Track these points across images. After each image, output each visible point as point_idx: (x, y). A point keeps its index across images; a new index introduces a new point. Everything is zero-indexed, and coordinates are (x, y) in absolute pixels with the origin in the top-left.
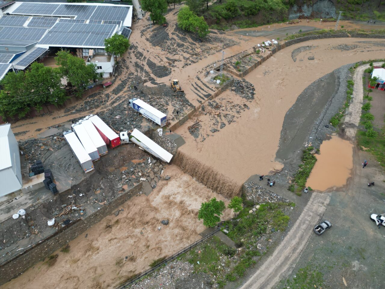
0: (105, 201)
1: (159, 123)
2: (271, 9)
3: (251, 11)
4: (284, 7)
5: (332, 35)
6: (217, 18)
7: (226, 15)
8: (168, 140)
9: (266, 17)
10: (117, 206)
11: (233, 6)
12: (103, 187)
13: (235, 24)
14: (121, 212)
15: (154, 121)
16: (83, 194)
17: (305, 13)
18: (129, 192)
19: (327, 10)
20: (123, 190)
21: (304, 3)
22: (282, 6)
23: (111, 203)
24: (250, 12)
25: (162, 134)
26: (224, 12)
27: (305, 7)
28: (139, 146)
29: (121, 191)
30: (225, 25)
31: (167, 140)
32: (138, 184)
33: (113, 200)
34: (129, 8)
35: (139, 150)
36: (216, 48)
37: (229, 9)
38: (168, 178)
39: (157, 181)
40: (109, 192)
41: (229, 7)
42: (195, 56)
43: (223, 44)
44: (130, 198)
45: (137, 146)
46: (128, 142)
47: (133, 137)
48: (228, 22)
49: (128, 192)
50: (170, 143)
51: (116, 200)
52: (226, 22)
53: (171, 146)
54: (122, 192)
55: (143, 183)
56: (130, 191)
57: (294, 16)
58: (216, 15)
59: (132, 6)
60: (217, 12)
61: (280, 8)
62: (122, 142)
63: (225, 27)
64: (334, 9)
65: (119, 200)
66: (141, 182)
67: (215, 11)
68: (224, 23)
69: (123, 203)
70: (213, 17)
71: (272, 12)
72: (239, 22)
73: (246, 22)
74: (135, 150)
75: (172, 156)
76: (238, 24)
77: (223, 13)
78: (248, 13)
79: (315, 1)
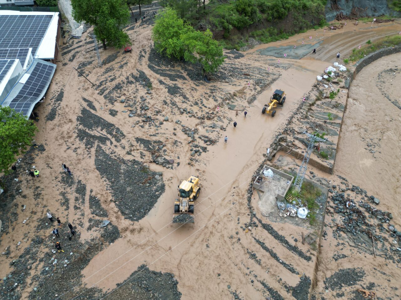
2: (304, 7)
3: (277, 11)
4: (320, 2)
6: (224, 28)
7: (239, 21)
9: (297, 20)
11: (249, 6)
13: (254, 37)
22: (316, 2)
24: (276, 14)
27: (343, 2)
30: (237, 41)
34: (51, 17)
36: (242, 92)
37: (244, 10)
41: (242, 6)
48: (242, 34)
52: (239, 35)
57: (330, 16)
58: (223, 23)
59: (57, 13)
60: (224, 17)
63: (238, 43)
67: (219, 16)
68: (236, 37)
70: (217, 27)
71: (306, 12)
72: (259, 32)
73: (269, 31)
76: (258, 36)
77: (234, 18)
78: (273, 15)
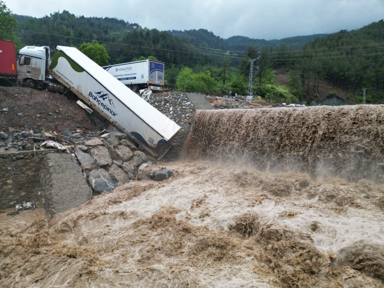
1: (146, 80)
8: (166, 102)
15: (134, 81)
31: (163, 103)
39: (119, 177)
45: (72, 96)
46: (42, 77)
47: (62, 54)
53: (173, 114)
66: (41, 150)
79: (323, 98)
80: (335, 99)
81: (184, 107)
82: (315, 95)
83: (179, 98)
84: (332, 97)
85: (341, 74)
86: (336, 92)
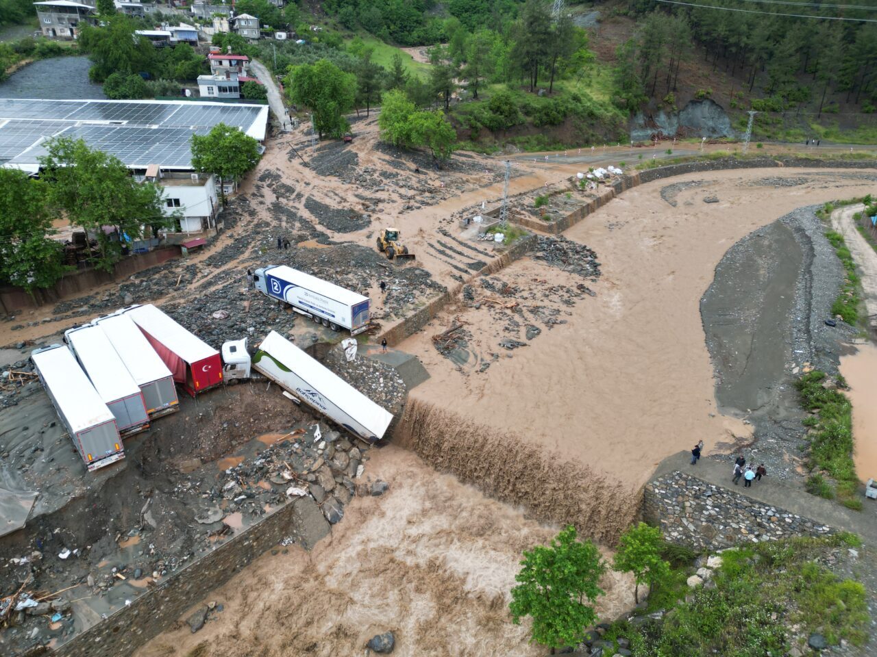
0: (155, 574)
1: (348, 324)
2: (591, 115)
3: (547, 114)
4: (617, 111)
5: (741, 162)
6: (472, 127)
7: (492, 120)
8: (376, 370)
9: (581, 129)
10: (200, 594)
11: (506, 104)
12: (152, 523)
13: (513, 143)
14: (217, 614)
15: (331, 319)
16: (72, 550)
17: (662, 130)
18: (247, 539)
19: (711, 123)
20: (226, 530)
21: (659, 109)
22: (611, 112)
23: (177, 578)
24: (545, 118)
25: (357, 355)
26: (487, 115)
27: (662, 117)
28: (282, 389)
29: (219, 533)
30: (490, 144)
31: (371, 370)
32: (281, 507)
33: (186, 566)
34: (259, 109)
35: (284, 402)
36: (479, 180)
37: (499, 108)
38: (379, 489)
39: (344, 500)
40: (174, 539)
41: (497, 104)
42: (427, 194)
43: (493, 174)
44: (249, 560)
45: (277, 387)
46: (247, 374)
47: (266, 354)
48: (496, 138)
49: (244, 538)
50: (381, 380)
51: (197, 569)
52: (491, 137)
53: (384, 387)
54: (222, 538)
55: (299, 504)
56: (249, 533)
57: (641, 133)
58: (469, 120)
59: (267, 106)
60: (471, 113)
61: (610, 114)
62: (229, 375)
63: (490, 147)
64: (727, 120)
65: (207, 568)
66: (290, 500)
67: (465, 113)
68: (488, 139)
69: (222, 580)
70: (462, 125)
71: (594, 122)
72: (522, 139)
73: (537, 139)
74: (271, 403)
75: (390, 417)
76: (520, 143)
77: (484, 116)
78: (541, 120)
79: (682, 105)
80: (707, 107)
81: (396, 384)
82: (666, 98)
83: (389, 372)
84: (701, 103)
85: (732, 40)
86: (711, 91)
